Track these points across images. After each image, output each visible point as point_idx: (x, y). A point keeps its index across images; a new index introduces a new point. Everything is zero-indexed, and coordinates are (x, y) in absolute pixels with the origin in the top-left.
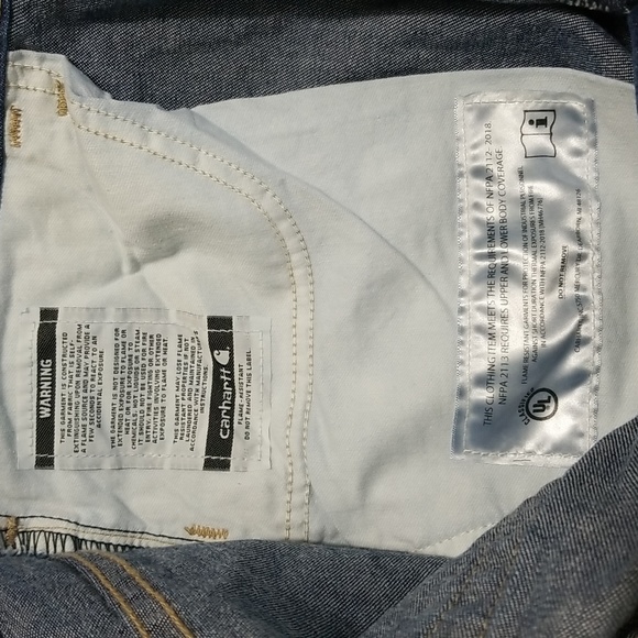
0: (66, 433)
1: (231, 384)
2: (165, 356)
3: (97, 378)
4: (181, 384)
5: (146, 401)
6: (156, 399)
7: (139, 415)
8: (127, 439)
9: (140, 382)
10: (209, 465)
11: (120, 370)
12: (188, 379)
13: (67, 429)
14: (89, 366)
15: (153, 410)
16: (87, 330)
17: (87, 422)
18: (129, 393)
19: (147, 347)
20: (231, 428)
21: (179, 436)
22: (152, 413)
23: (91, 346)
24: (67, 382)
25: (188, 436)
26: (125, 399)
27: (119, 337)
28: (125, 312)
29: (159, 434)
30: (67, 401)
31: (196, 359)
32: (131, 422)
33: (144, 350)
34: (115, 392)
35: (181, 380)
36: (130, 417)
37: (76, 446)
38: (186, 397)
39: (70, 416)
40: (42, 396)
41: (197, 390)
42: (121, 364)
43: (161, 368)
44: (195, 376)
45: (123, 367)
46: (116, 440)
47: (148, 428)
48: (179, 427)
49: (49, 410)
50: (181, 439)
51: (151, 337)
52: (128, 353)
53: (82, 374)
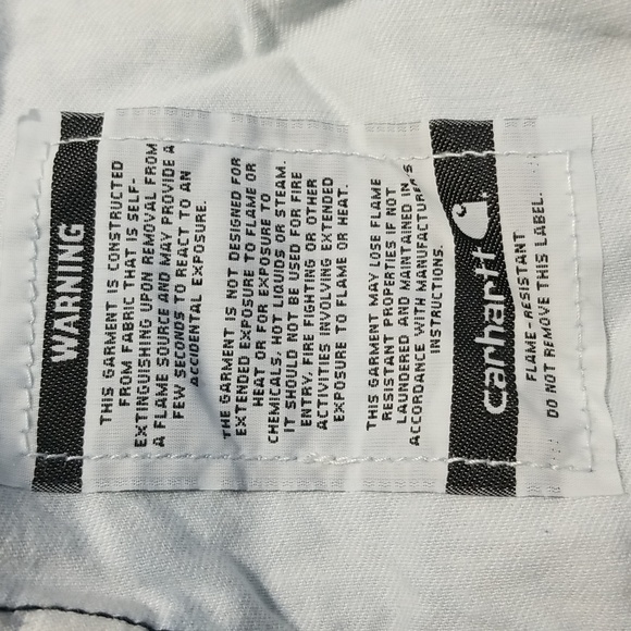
0: (116, 397)
1: (502, 286)
2: (342, 229)
3: (190, 270)
4: (381, 287)
5: (302, 331)
6: (324, 327)
7: (286, 361)
8: (257, 418)
9: (287, 285)
10: (460, 480)
11: (242, 252)
12: (397, 278)
13: (117, 387)
14: (173, 241)
15: (317, 352)
16: (169, 157)
17: (169, 370)
18: (262, 309)
19: (303, 205)
20: (511, 388)
21: (380, 412)
22: (314, 359)
23: (178, 194)
24: (120, 275)
25: (403, 409)
26: (253, 321)
27: (241, 179)
28: (254, 126)
29: (331, 408)
30: (120, 321)
31: (415, 232)
32: (268, 377)
33: (295, 213)
34: (231, 303)
35: (381, 281)
36: (265, 365)
37: (142, 431)
38: (394, 319)
39: (126, 357)
40: (58, 309)
41: (421, 301)
42: (245, 239)
43: (334, 254)
44: (414, 270)
45: (250, 247)
46: (233, 421)
47: (306, 392)
48: (380, 391)
49: (74, 343)
50: (386, 417)
51: (311, 183)
52: (259, 215)
53: (157, 258)
